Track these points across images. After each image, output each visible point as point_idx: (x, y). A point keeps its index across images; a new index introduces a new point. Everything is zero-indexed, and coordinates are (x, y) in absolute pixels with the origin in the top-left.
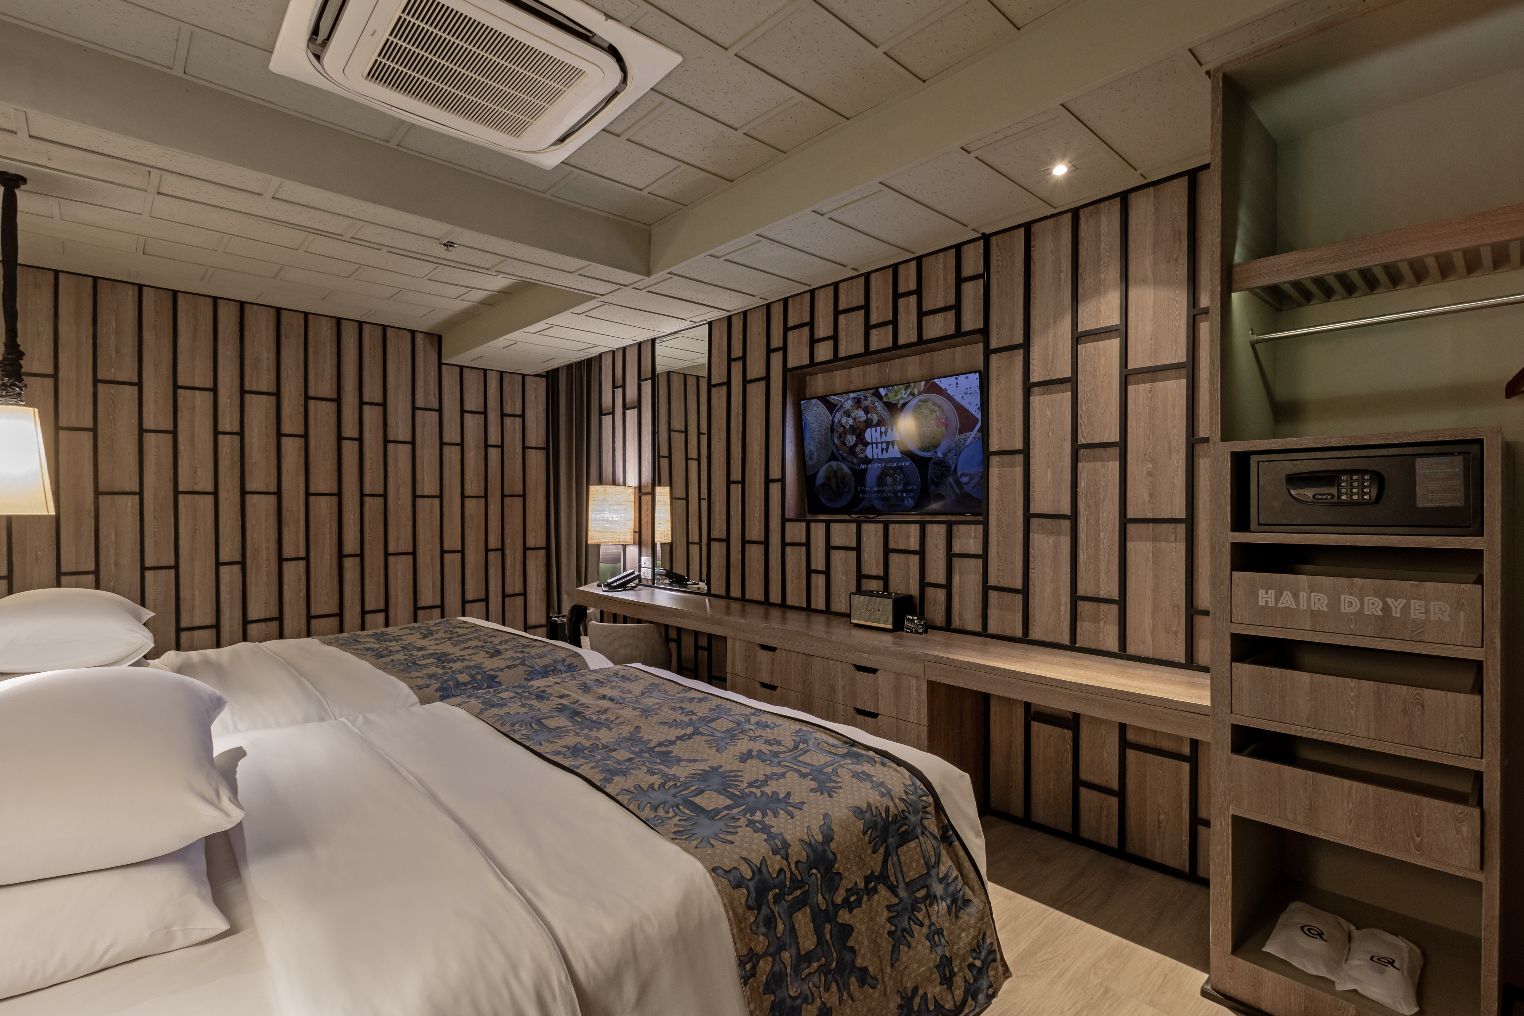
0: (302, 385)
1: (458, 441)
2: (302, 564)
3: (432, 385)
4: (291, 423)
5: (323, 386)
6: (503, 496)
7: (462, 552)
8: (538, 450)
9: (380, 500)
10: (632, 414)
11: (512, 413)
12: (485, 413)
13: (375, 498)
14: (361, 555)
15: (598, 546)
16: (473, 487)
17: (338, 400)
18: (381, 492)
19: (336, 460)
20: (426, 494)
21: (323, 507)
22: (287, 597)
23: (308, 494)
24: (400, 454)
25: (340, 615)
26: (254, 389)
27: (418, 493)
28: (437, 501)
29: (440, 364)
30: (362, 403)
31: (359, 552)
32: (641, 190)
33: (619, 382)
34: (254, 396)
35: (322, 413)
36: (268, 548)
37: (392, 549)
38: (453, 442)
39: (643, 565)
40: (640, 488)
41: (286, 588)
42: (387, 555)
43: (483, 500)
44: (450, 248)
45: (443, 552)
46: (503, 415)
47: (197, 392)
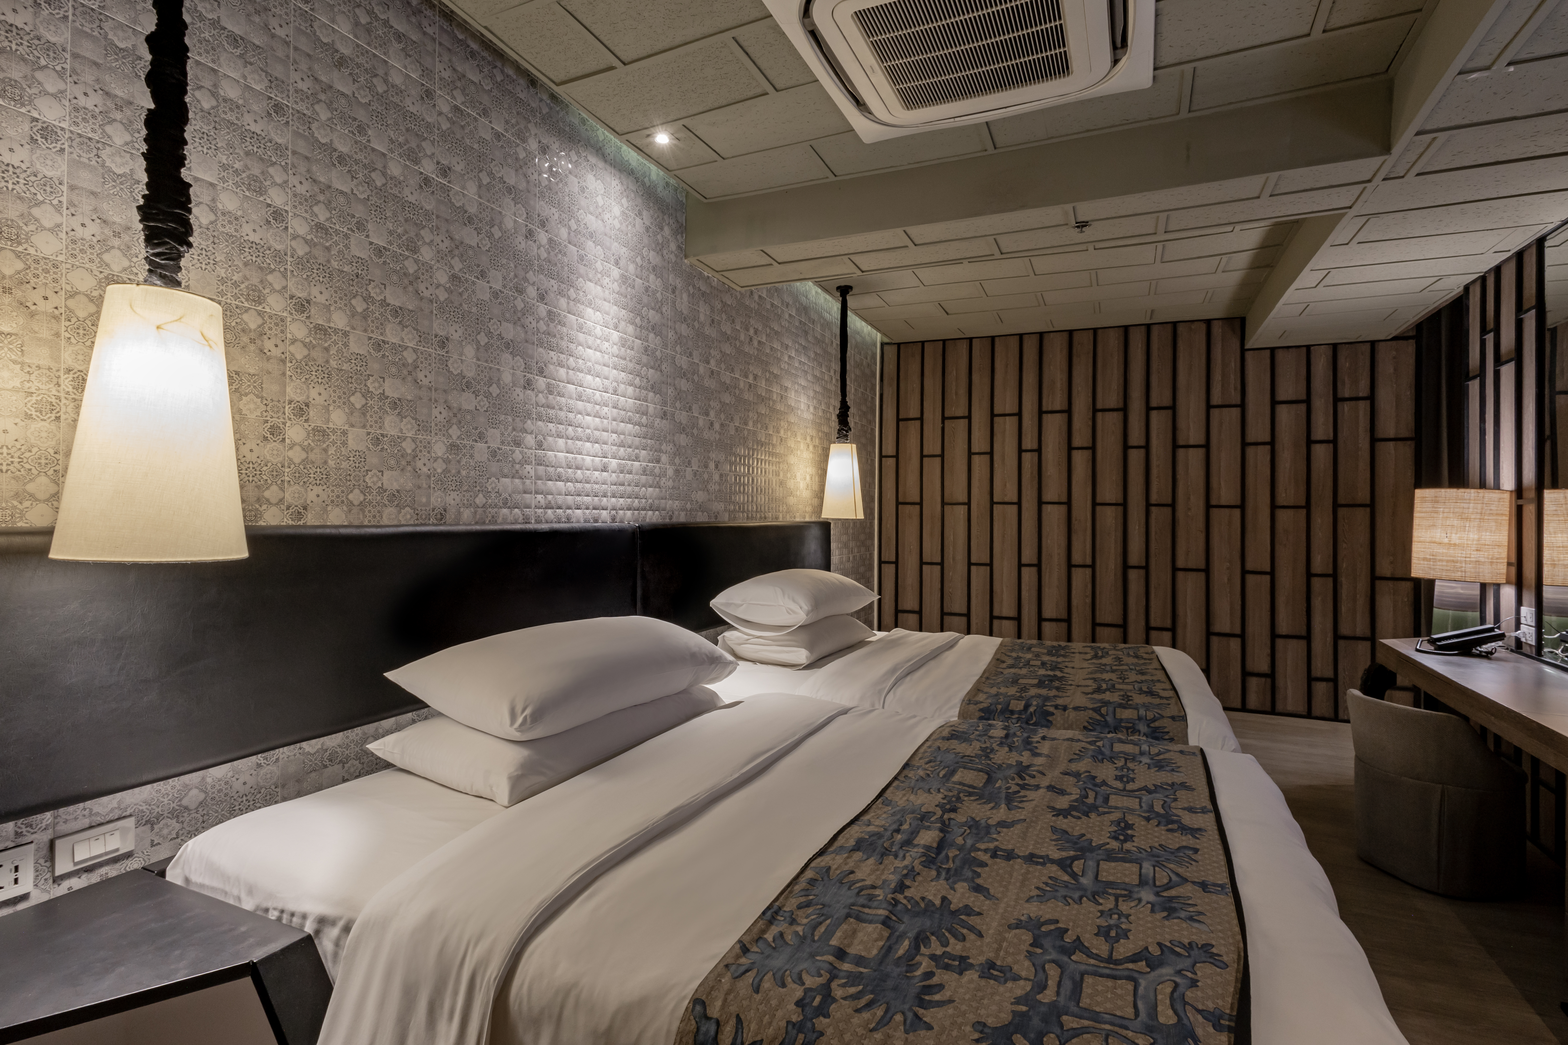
0: (1090, 400)
1: (1267, 438)
2: (1088, 571)
3: (1232, 377)
4: (1081, 438)
5: (1110, 397)
6: (1336, 506)
7: (1272, 573)
8: (1399, 443)
9: (1168, 510)
10: (1508, 372)
11: (1354, 395)
12: (1308, 401)
13: (1162, 508)
14: (1146, 568)
15: (1431, 583)
16: (1288, 493)
17: (1124, 410)
18: (1169, 501)
19: (1121, 469)
20: (1223, 503)
21: (1109, 517)
22: (1075, 602)
23: (1095, 504)
24: (1192, 460)
25: (1123, 626)
26: (1050, 409)
27: (1214, 502)
28: (1237, 513)
29: (1243, 350)
30: (1149, 409)
31: (1144, 564)
32: (1309, 35)
33: (1491, 324)
34: (1049, 415)
35: (1110, 423)
36: (1059, 554)
37: (1180, 563)
38: (1260, 441)
39: (1523, 620)
40: (1519, 491)
41: (1074, 592)
42: (1175, 569)
43: (1304, 512)
44: (1084, 229)
45: (1244, 572)
46: (1337, 400)
47: (1007, 418)
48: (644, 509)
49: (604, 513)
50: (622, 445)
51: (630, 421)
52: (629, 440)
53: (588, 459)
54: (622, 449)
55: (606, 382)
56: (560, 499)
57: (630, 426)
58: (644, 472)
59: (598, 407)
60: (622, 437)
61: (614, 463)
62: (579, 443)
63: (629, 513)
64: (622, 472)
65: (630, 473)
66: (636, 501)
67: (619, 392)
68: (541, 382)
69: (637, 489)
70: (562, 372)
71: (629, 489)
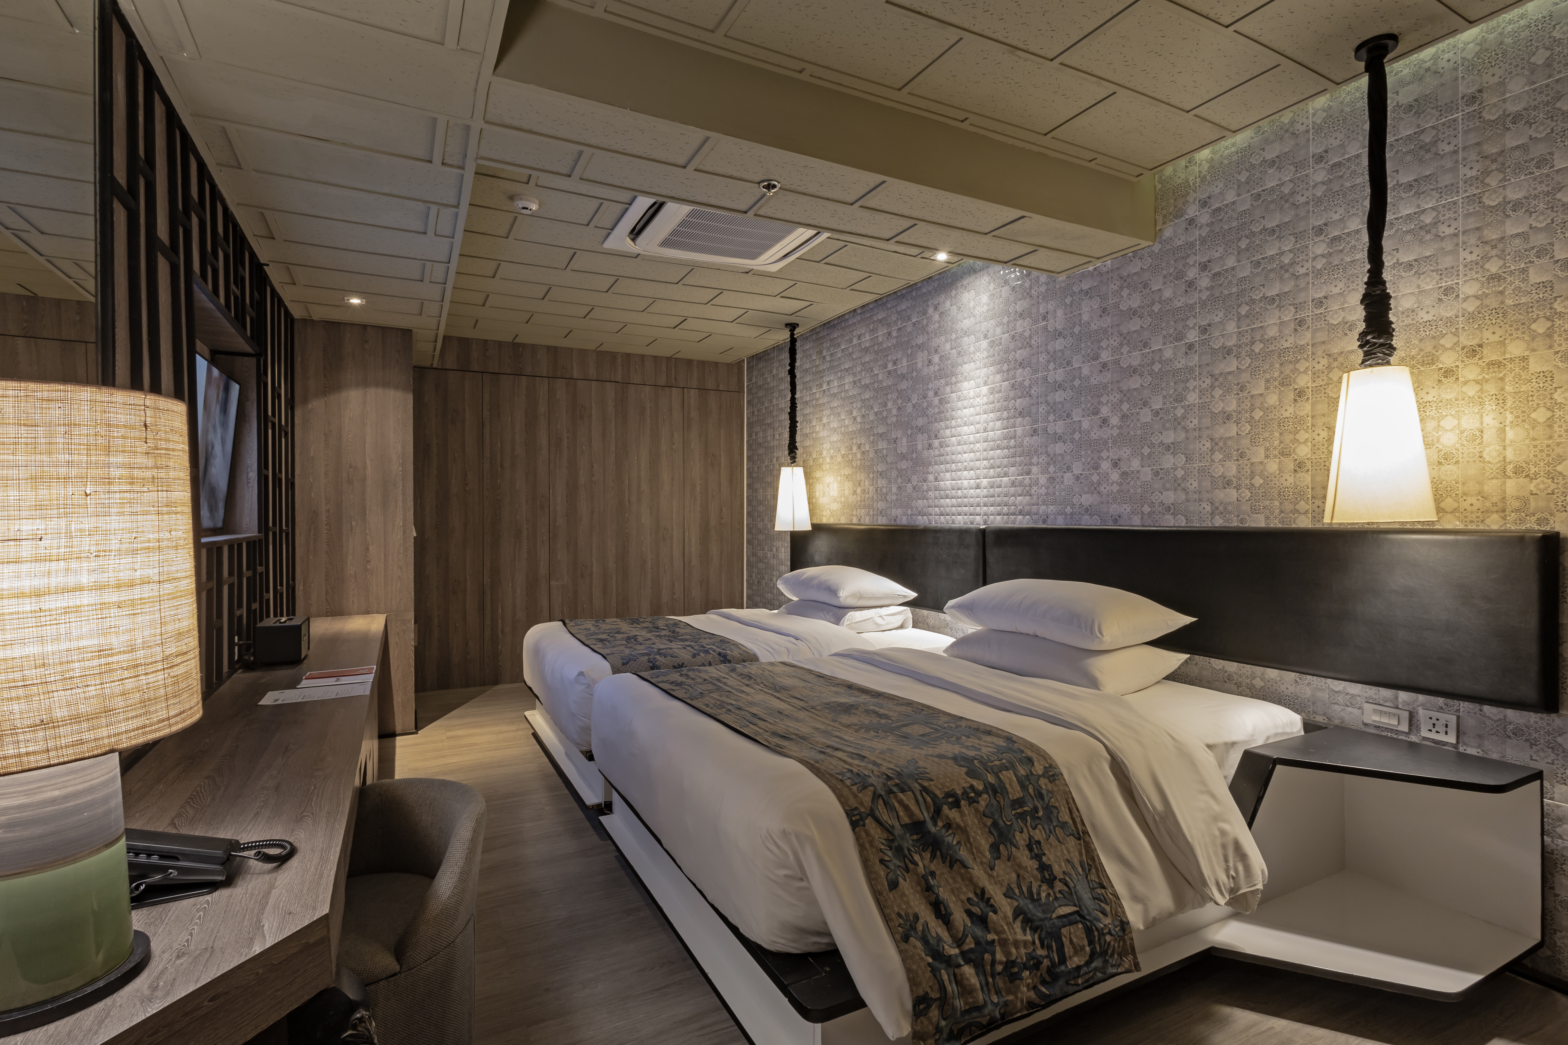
48: (1014, 514)
49: (978, 517)
50: (992, 467)
51: (998, 448)
52: (998, 462)
53: (965, 482)
54: (992, 470)
55: (978, 426)
56: (948, 510)
57: (999, 451)
58: (1013, 484)
59: (972, 446)
60: (992, 461)
61: (985, 482)
62: (959, 473)
63: (999, 518)
64: (992, 487)
65: (1000, 487)
66: (1006, 508)
67: (989, 429)
68: (936, 443)
69: (1006, 499)
70: (948, 432)
71: (999, 499)
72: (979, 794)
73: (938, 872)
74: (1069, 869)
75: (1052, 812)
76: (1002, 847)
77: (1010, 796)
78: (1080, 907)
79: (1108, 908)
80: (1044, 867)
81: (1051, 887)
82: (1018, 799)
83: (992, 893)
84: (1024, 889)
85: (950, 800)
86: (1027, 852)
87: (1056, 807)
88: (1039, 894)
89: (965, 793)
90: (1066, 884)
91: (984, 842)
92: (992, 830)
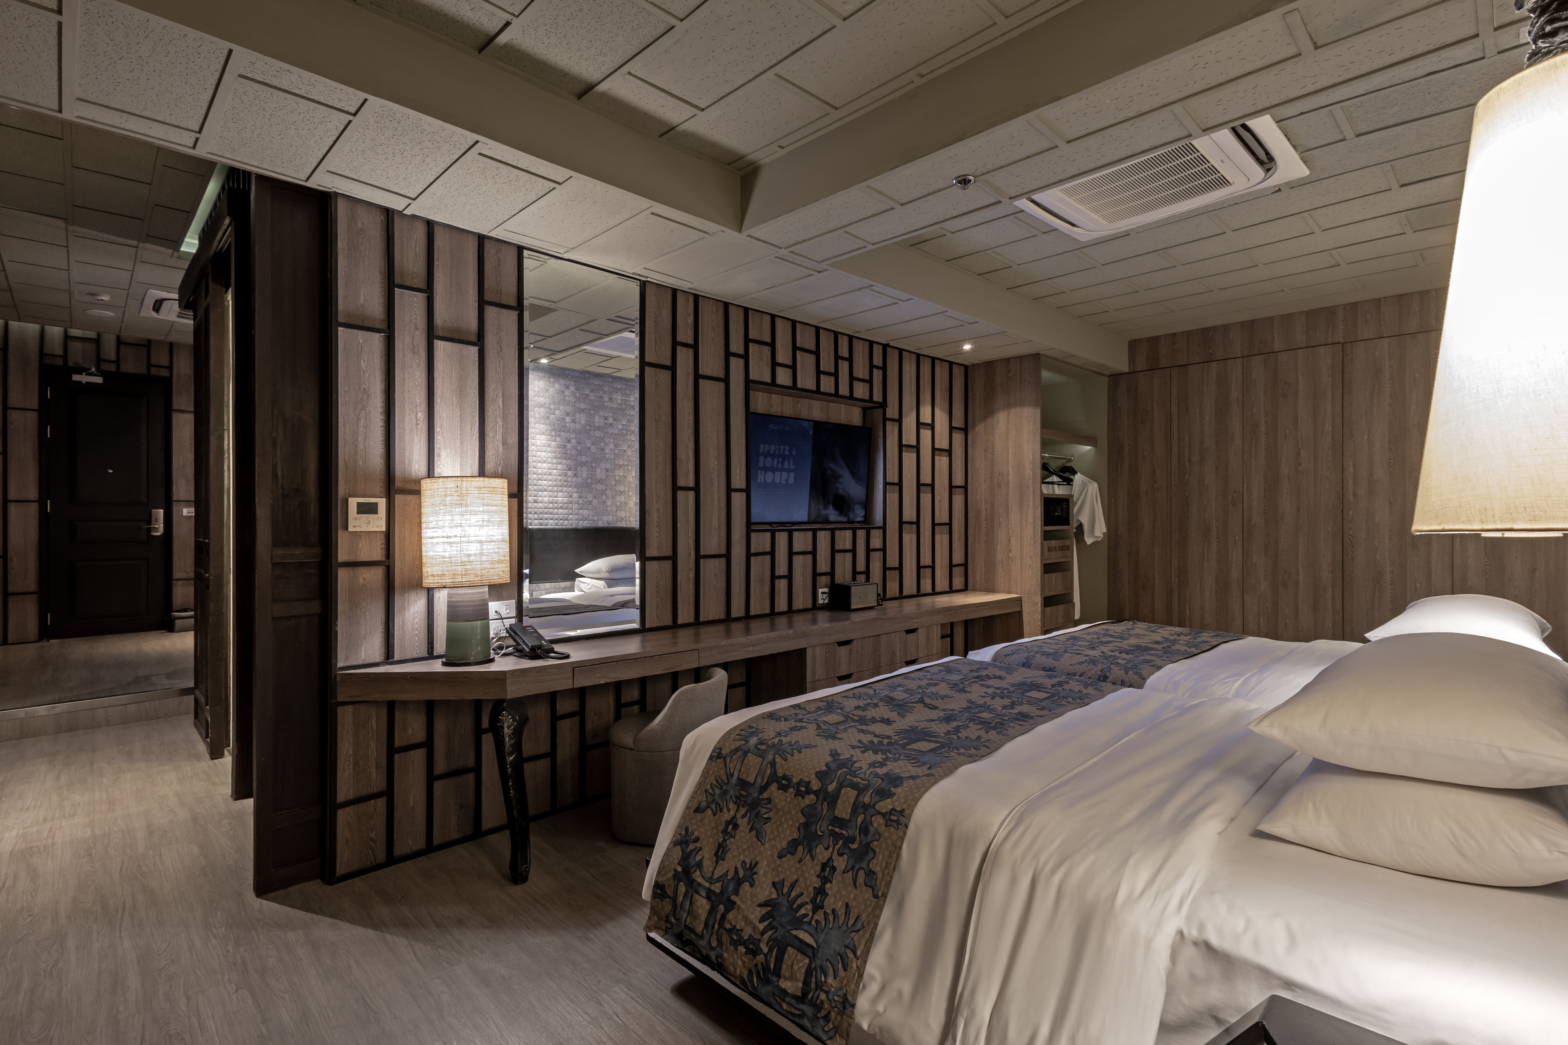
72: (809, 791)
73: (741, 828)
74: (841, 912)
75: (867, 853)
76: (800, 848)
77: (836, 812)
78: (819, 947)
79: (841, 973)
80: (821, 892)
81: (814, 911)
82: (842, 819)
83: (762, 872)
84: (793, 894)
85: (784, 782)
86: (818, 868)
87: (874, 852)
88: (800, 907)
89: (799, 784)
90: (826, 919)
91: (790, 832)
92: (801, 828)
